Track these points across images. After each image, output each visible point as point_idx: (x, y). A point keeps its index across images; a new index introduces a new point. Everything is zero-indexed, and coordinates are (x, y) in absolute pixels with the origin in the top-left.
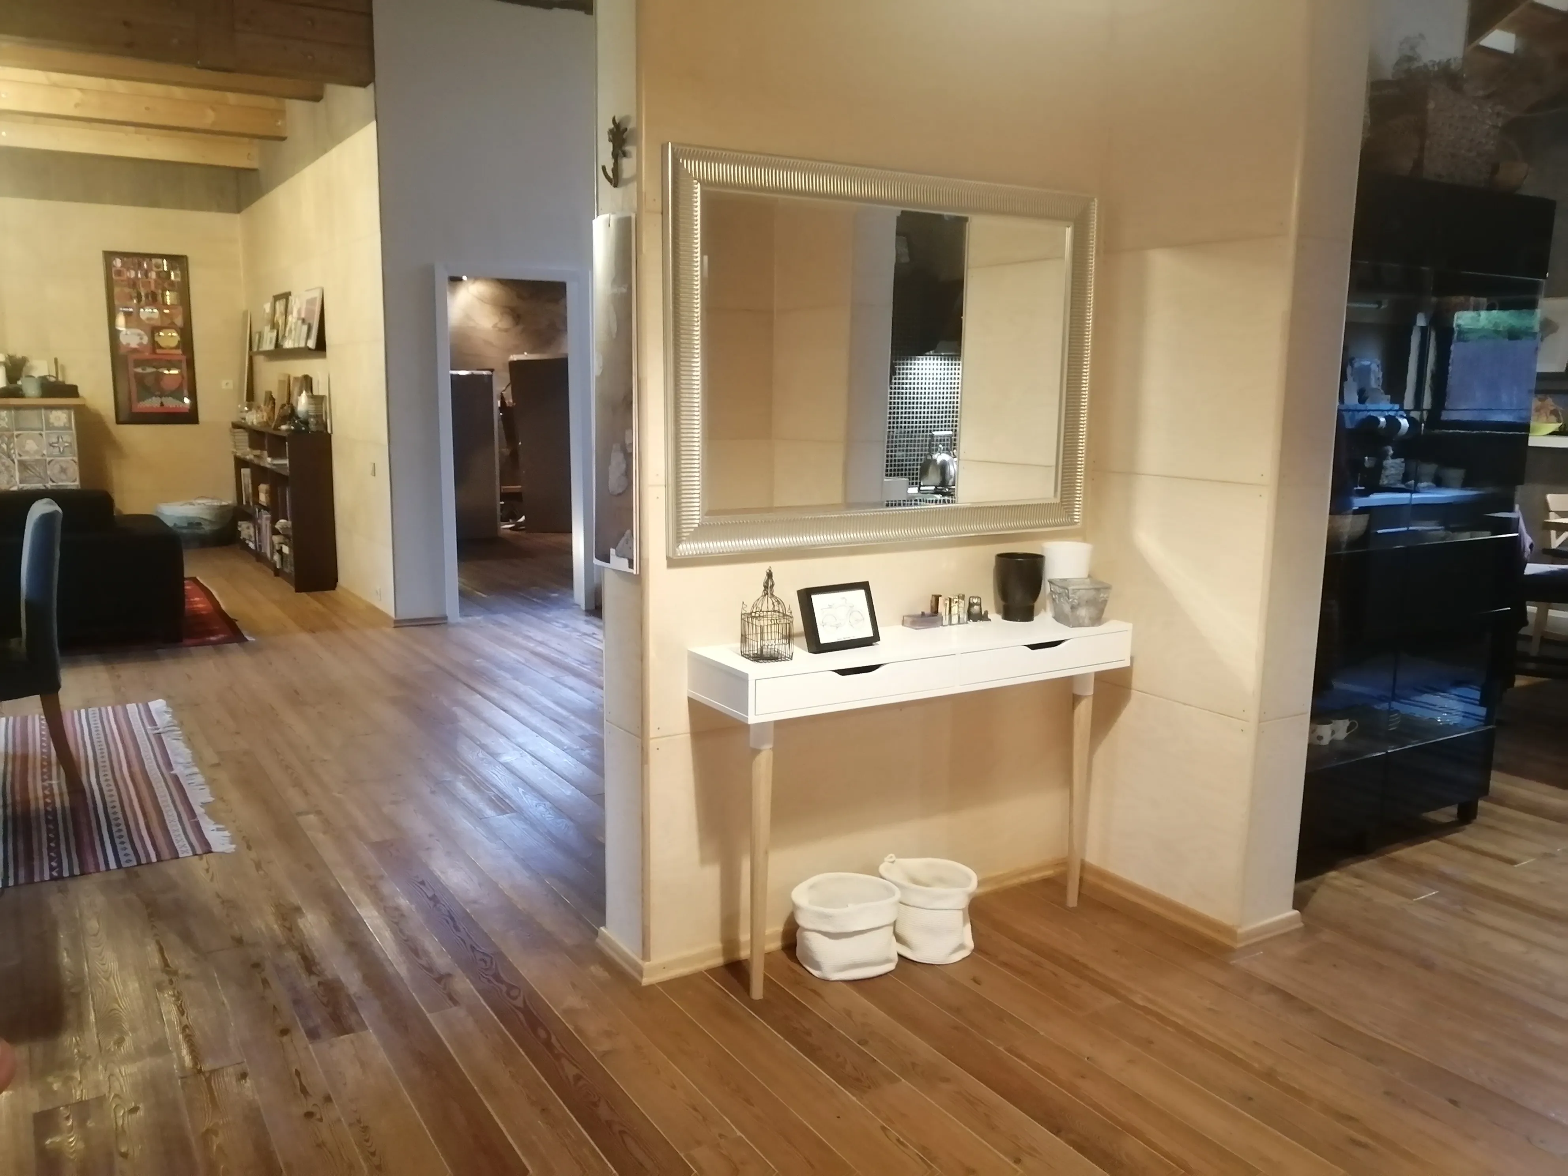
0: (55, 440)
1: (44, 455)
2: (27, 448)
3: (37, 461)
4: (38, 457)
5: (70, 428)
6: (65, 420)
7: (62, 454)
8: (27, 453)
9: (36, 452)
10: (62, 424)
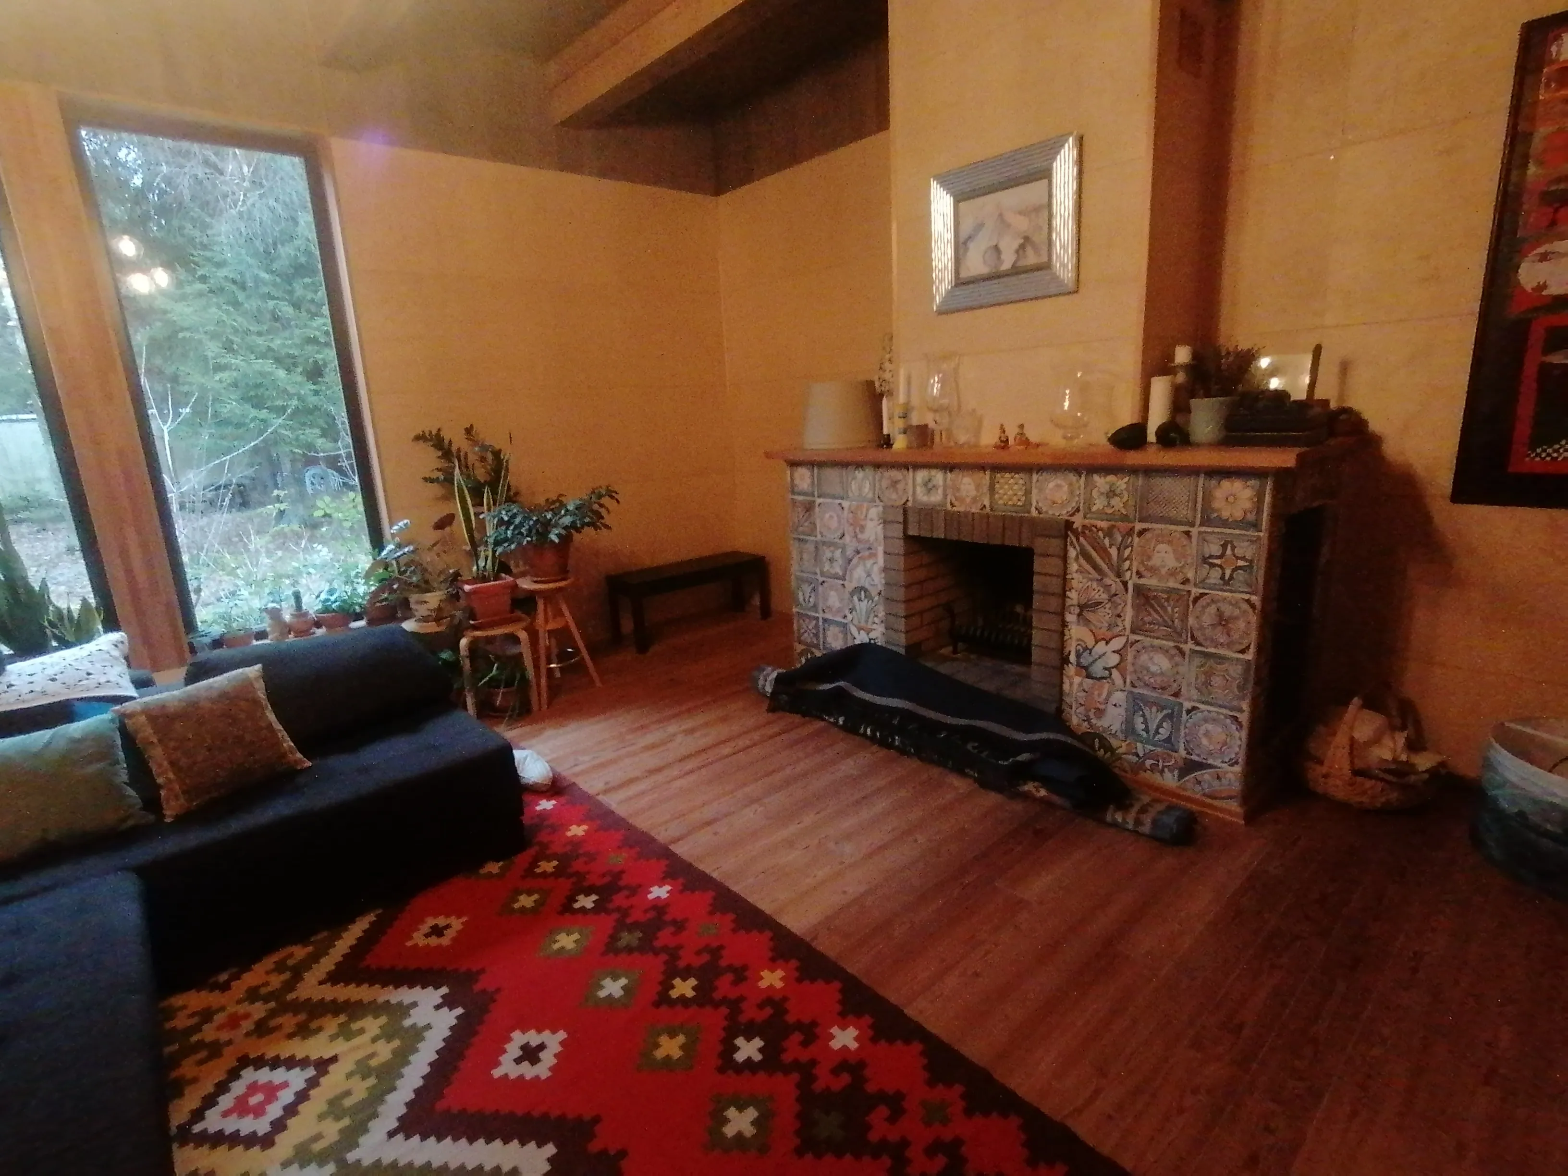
0: (1216, 549)
1: (1186, 581)
2: (1156, 561)
3: (1170, 591)
4: (1172, 584)
5: (1256, 526)
6: (1248, 505)
7: (1226, 582)
8: (1153, 570)
9: (1173, 573)
10: (1238, 515)
